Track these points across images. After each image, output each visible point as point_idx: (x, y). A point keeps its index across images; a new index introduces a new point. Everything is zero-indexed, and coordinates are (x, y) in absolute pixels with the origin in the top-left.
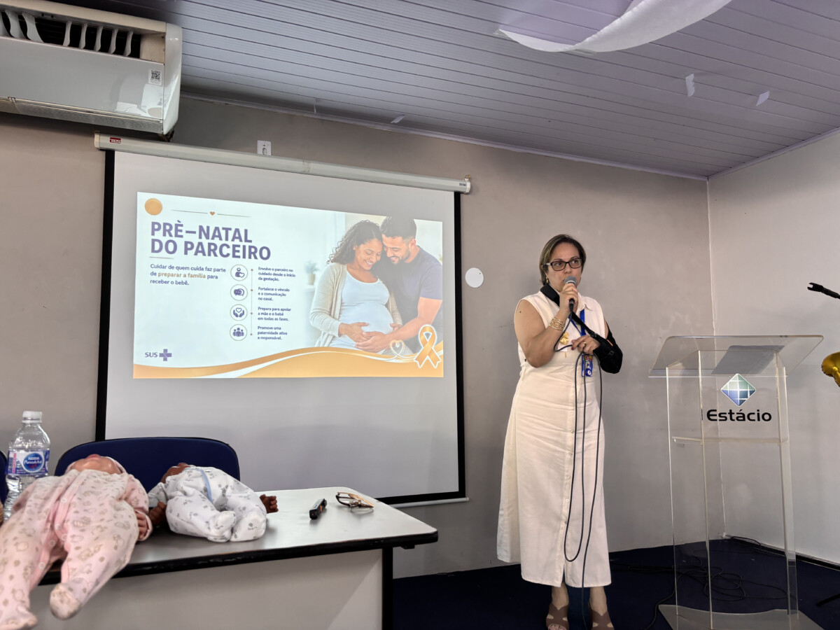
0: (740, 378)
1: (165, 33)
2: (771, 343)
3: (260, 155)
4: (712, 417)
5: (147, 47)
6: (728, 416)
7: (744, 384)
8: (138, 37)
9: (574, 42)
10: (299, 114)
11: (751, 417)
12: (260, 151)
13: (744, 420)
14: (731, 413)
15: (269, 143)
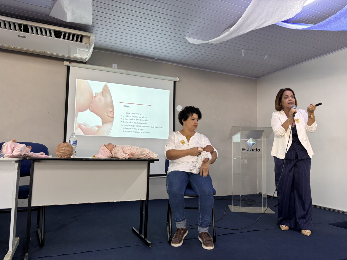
0: (252, 139)
1: (90, 36)
2: (262, 129)
3: (113, 68)
4: (244, 150)
5: (84, 40)
6: (248, 150)
7: (252, 141)
8: (82, 37)
9: (207, 41)
10: (125, 56)
11: (255, 150)
12: (113, 67)
13: (252, 151)
14: (249, 149)
15: (116, 64)
